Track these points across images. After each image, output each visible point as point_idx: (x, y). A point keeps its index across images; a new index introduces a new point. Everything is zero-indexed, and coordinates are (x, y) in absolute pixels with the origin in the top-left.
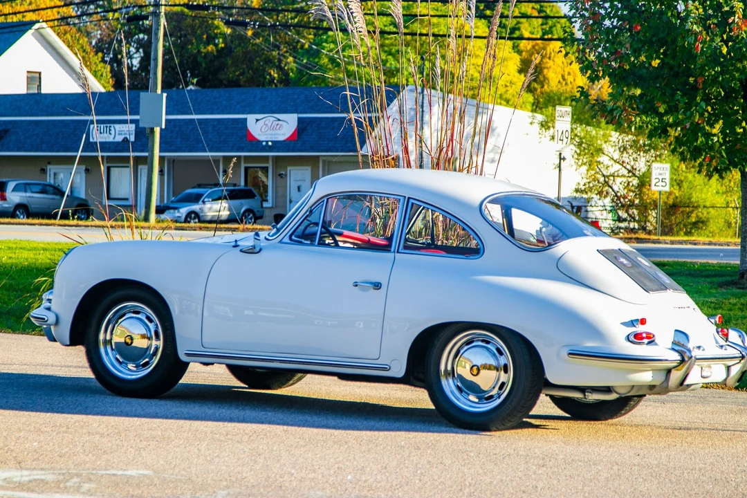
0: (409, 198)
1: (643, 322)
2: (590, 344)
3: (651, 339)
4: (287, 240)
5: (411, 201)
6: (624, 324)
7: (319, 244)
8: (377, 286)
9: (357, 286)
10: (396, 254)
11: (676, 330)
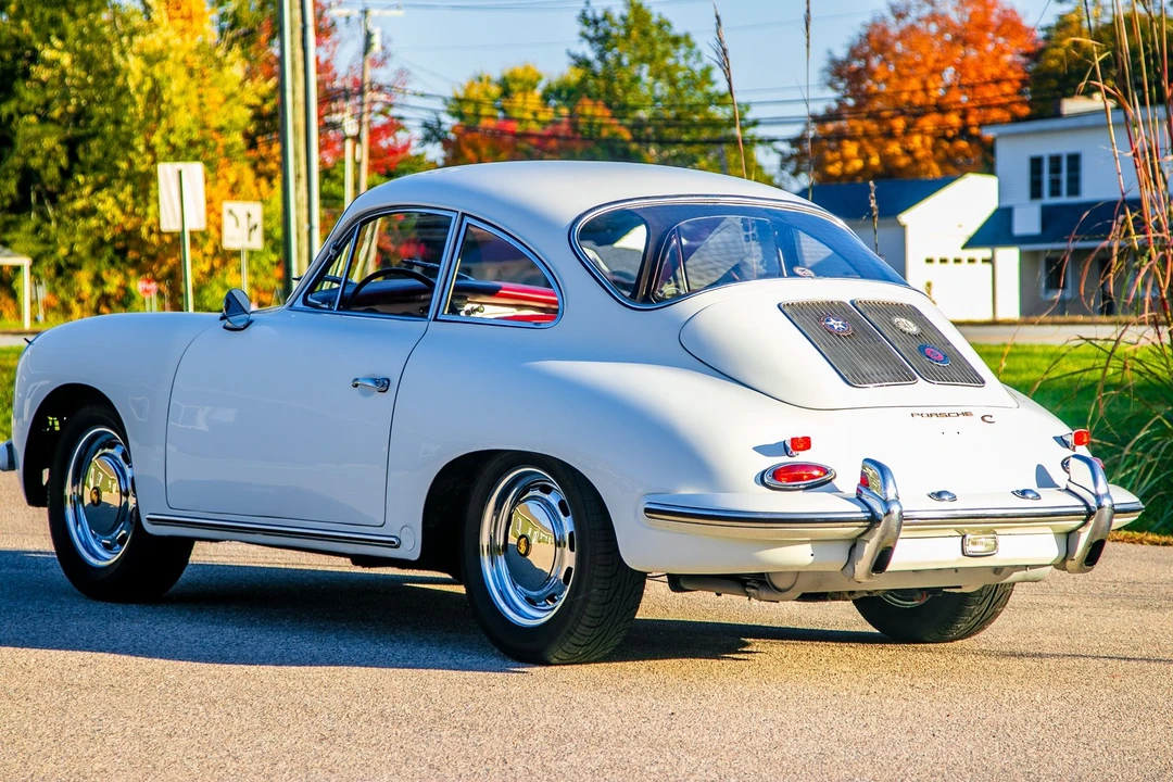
0: (463, 215)
1: (804, 443)
2: (688, 491)
3: (818, 479)
4: (299, 304)
5: (467, 220)
6: (758, 449)
7: (338, 309)
8: (383, 384)
9: (356, 386)
10: (432, 323)
11: (867, 460)
